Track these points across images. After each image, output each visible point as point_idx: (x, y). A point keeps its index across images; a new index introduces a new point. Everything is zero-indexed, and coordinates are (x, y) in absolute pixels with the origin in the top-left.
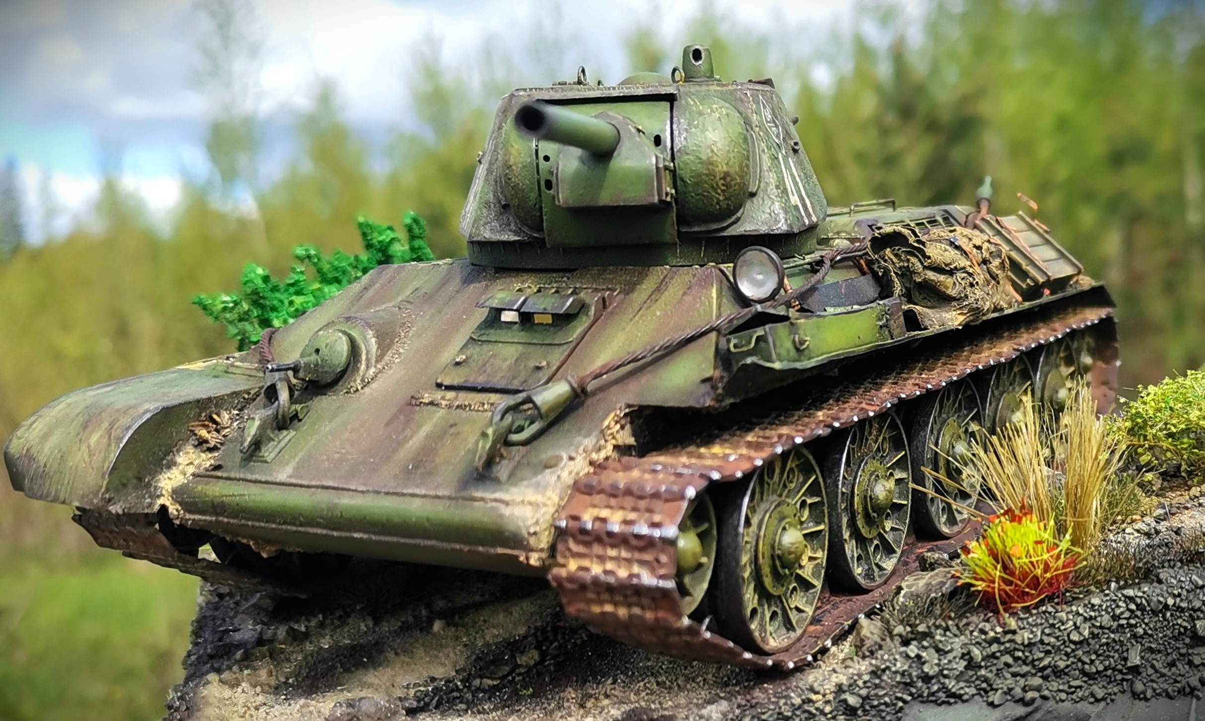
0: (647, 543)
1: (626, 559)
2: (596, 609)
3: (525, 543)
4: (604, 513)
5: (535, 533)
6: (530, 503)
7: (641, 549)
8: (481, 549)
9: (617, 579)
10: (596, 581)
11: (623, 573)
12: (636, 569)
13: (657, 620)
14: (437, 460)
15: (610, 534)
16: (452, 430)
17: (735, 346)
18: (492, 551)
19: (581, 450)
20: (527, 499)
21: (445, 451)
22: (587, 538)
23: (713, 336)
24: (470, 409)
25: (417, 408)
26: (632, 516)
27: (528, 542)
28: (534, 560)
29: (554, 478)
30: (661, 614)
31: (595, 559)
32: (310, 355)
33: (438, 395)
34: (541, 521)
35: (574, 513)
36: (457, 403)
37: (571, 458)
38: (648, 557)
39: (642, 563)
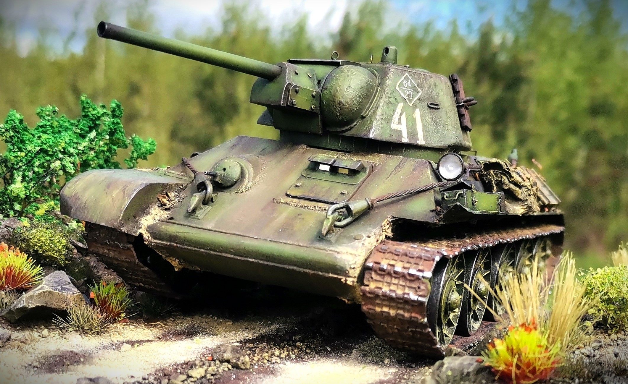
0: (415, 279)
1: (401, 285)
2: (378, 309)
3: (347, 272)
4: (392, 262)
5: (354, 268)
6: (351, 254)
7: (411, 281)
8: (320, 273)
9: (396, 294)
10: (384, 295)
11: (400, 292)
12: (407, 290)
13: (411, 317)
14: (295, 229)
15: (396, 272)
16: (299, 216)
17: (447, 197)
18: (327, 275)
19: (373, 233)
20: (349, 252)
21: (298, 225)
22: (383, 273)
23: (432, 191)
24: (308, 208)
25: (278, 204)
26: (407, 265)
27: (349, 272)
28: (350, 281)
29: (361, 245)
30: (413, 315)
31: (385, 284)
32: (220, 170)
33: (289, 200)
34: (357, 263)
35: (377, 261)
36: (300, 205)
37: (369, 237)
38: (413, 285)
39: (409, 287)
